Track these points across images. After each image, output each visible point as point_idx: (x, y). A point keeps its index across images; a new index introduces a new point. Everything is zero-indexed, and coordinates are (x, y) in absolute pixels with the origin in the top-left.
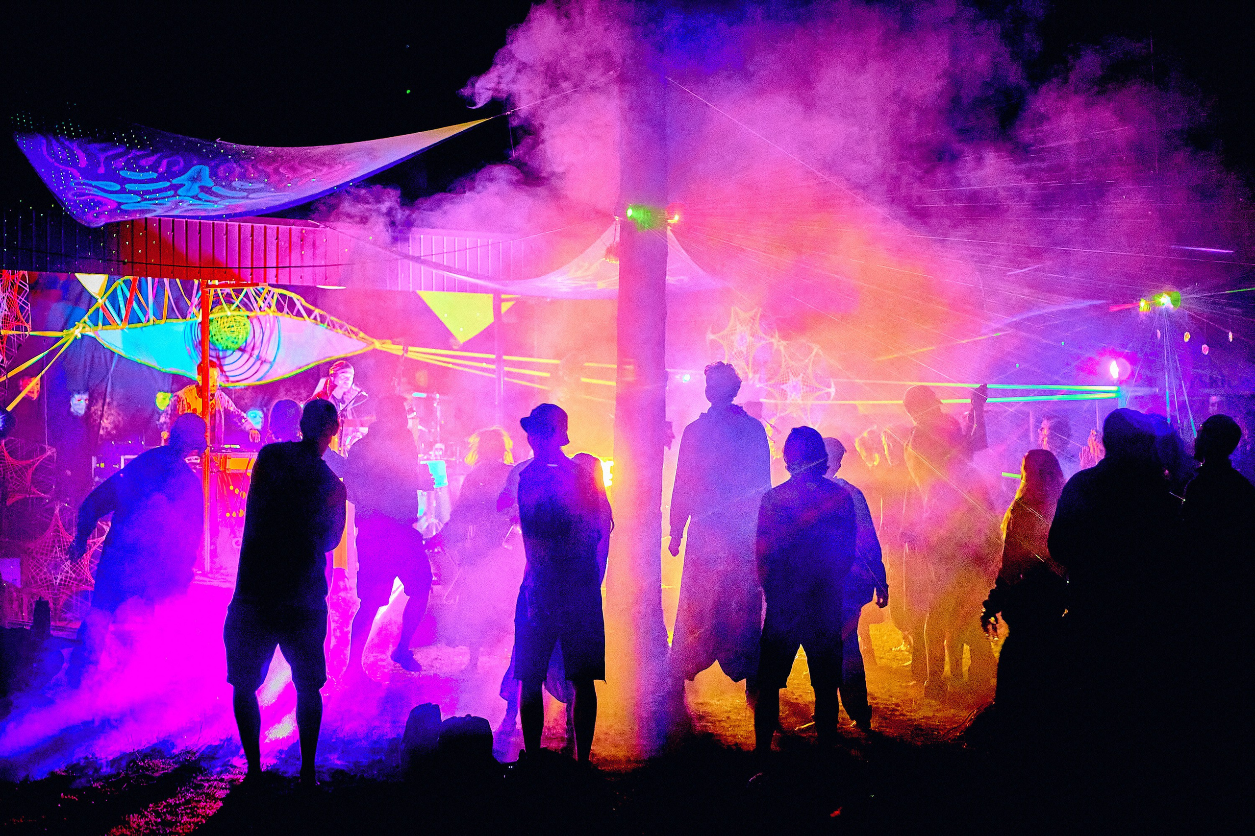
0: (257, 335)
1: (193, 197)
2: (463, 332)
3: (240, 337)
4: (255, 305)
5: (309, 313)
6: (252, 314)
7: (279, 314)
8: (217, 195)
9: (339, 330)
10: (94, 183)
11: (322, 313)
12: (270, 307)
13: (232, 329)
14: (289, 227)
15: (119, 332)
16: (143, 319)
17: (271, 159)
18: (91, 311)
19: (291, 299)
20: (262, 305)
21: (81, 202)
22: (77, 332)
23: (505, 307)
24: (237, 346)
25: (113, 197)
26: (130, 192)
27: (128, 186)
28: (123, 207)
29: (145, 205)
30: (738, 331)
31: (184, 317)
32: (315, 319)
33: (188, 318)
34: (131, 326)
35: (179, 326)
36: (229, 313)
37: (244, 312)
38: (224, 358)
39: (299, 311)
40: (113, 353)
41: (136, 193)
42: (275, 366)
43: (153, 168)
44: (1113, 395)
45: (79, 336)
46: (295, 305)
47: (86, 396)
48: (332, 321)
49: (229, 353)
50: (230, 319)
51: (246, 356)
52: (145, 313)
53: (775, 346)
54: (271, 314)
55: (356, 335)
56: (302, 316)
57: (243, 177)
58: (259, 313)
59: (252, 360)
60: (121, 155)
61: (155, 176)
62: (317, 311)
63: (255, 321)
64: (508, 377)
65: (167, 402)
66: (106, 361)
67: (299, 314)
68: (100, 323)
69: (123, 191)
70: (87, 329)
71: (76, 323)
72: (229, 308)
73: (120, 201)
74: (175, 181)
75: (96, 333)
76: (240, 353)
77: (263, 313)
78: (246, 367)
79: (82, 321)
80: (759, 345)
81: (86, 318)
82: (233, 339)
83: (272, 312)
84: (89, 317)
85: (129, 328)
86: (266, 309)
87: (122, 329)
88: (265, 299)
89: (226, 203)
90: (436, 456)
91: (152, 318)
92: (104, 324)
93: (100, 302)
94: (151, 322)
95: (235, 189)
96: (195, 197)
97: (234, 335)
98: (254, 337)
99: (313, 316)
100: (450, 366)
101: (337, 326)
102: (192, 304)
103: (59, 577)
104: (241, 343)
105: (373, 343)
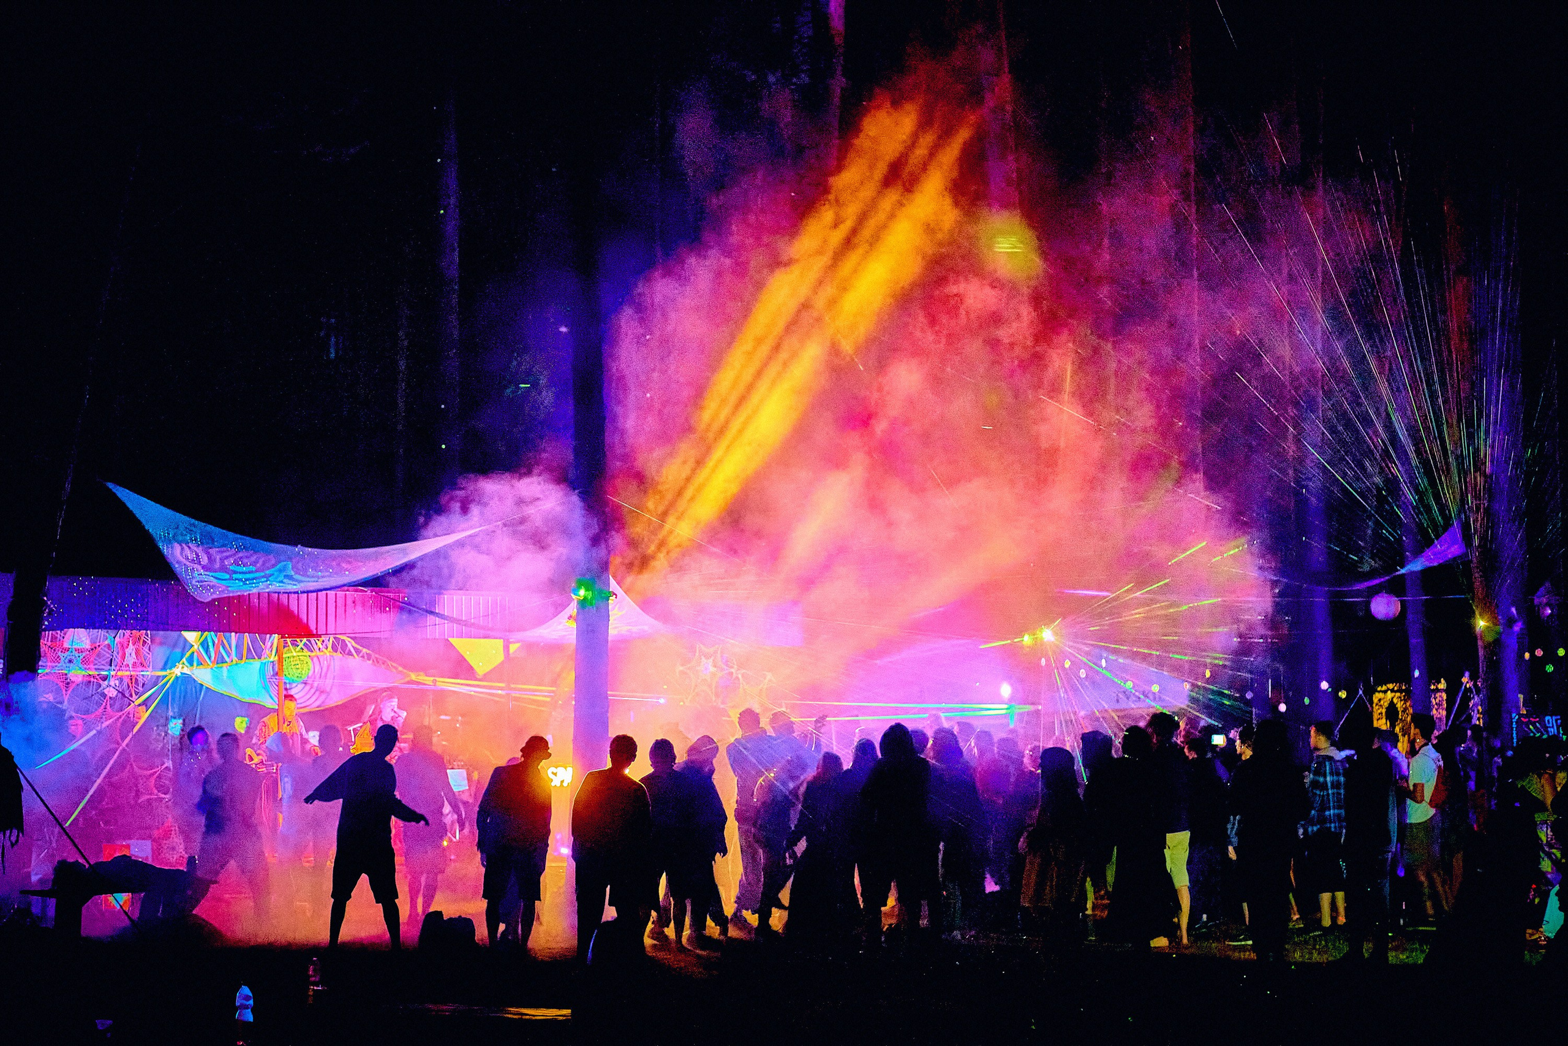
0: (316, 671)
1: (279, 582)
2: (481, 667)
3: (304, 672)
4: (315, 646)
5: (358, 651)
6: (313, 654)
7: (335, 654)
8: (296, 580)
9: (383, 666)
10: (211, 574)
11: (368, 652)
12: (327, 648)
13: (297, 667)
14: (344, 593)
15: (209, 670)
16: (227, 659)
17: (334, 558)
18: (188, 654)
19: (343, 641)
20: (321, 646)
21: (201, 586)
22: (177, 671)
23: (513, 648)
24: (301, 680)
25: (224, 582)
26: (236, 579)
27: (234, 576)
28: (230, 589)
29: (245, 587)
30: (702, 664)
31: (260, 658)
32: (363, 657)
33: (262, 658)
34: (218, 665)
35: (256, 664)
36: (295, 654)
37: (307, 653)
38: (290, 689)
39: (350, 651)
40: (202, 685)
41: (240, 580)
42: (331, 695)
43: (254, 564)
44: (1003, 712)
45: (179, 674)
46: (347, 645)
47: (181, 721)
48: (377, 659)
49: (294, 685)
50: (295, 659)
51: (308, 687)
52: (229, 655)
53: (734, 675)
54: (328, 654)
55: (396, 668)
56: (352, 655)
57: (315, 569)
58: (318, 653)
59: (313, 691)
60: (230, 556)
61: (254, 569)
62: (364, 650)
63: (315, 659)
64: (514, 701)
65: (244, 725)
66: (196, 692)
67: (350, 653)
68: (195, 664)
69: (231, 579)
70: (185, 668)
71: (177, 664)
72: (295, 650)
73: (228, 585)
74: (268, 572)
75: (191, 671)
76: (303, 685)
77: (322, 654)
78: (308, 696)
79: (181, 662)
80: (720, 674)
81: (184, 660)
82: (297, 675)
83: (328, 652)
84: (186, 660)
85: (217, 668)
86: (324, 650)
87: (212, 668)
88: (323, 641)
89: (302, 585)
90: (458, 766)
91: (235, 659)
92: (198, 665)
93: (196, 647)
94: (234, 662)
95: (308, 576)
96: (282, 582)
97: (299, 671)
98: (314, 672)
99: (361, 654)
100: (472, 693)
101: (381, 662)
102: (266, 647)
103: (175, 856)
104: (304, 677)
105: (409, 676)
